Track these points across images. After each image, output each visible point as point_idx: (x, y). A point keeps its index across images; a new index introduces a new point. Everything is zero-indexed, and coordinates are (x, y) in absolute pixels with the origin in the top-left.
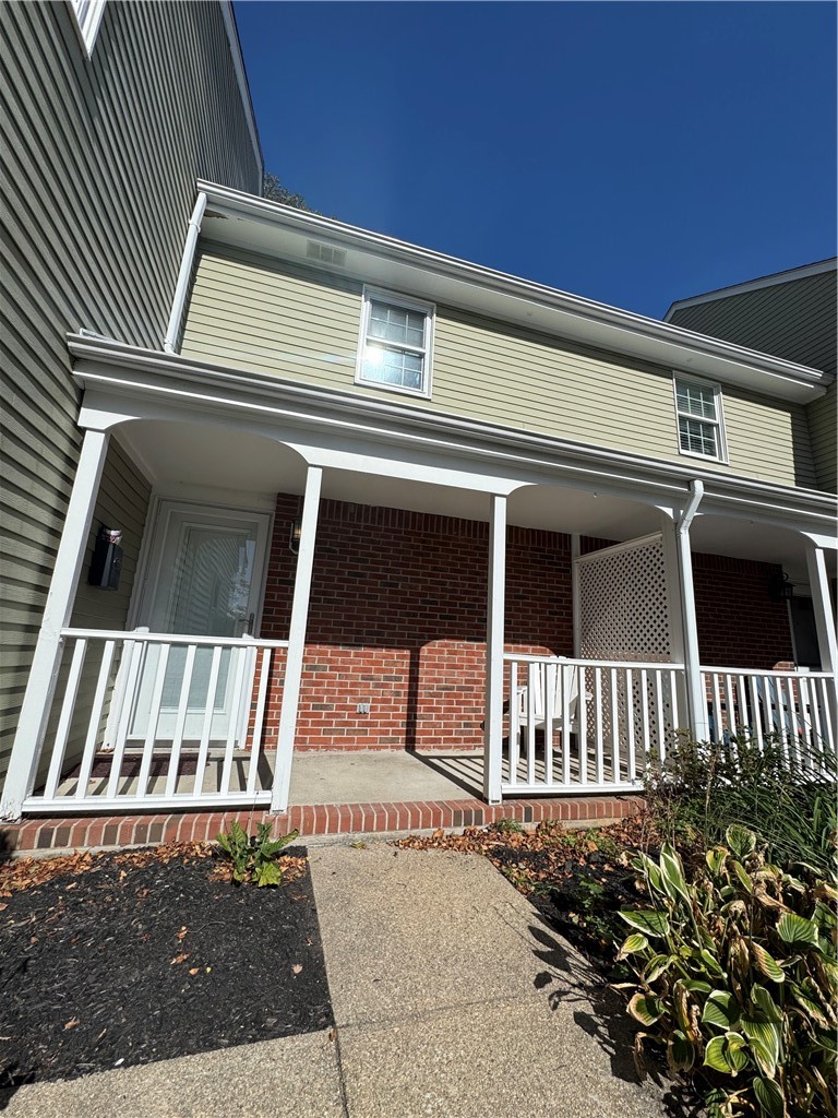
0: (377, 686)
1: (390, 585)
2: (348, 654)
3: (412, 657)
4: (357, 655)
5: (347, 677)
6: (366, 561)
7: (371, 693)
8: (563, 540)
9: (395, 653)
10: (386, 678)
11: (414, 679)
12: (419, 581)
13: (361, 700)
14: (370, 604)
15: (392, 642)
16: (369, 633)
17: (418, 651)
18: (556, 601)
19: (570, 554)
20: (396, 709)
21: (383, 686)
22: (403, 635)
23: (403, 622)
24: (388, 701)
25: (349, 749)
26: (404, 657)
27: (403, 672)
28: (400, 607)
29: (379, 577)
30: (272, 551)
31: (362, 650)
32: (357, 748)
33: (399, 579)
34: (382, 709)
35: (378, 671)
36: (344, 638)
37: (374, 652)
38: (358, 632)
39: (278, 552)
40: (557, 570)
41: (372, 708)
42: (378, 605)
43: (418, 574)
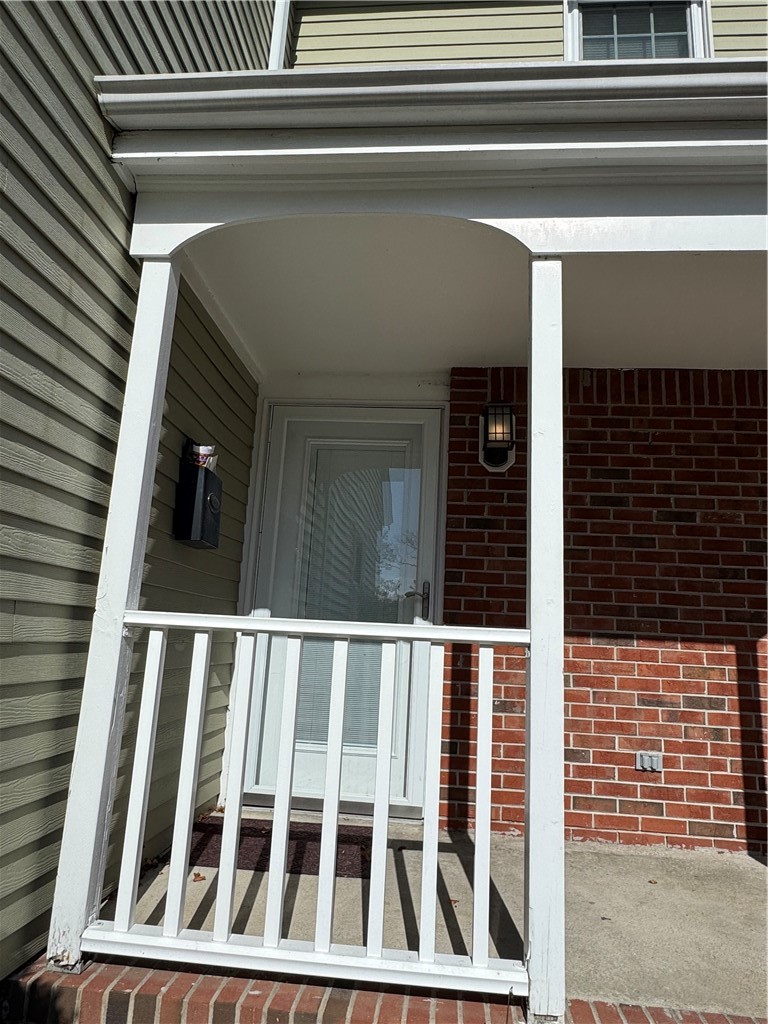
0: (672, 716)
1: (678, 517)
2: (607, 654)
3: (740, 660)
4: (624, 655)
5: (609, 698)
6: (624, 475)
7: (661, 731)
9: (703, 651)
10: (690, 702)
11: (749, 705)
12: (737, 505)
13: (642, 745)
14: (642, 556)
15: (696, 629)
16: (643, 613)
17: (753, 647)
20: (720, 766)
21: (685, 717)
22: (716, 615)
23: (713, 588)
24: (699, 748)
25: (629, 840)
26: (723, 659)
27: (723, 689)
28: (702, 559)
29: (654, 503)
30: (451, 471)
31: (635, 646)
32: (644, 841)
33: (695, 504)
34: (689, 764)
35: (671, 686)
36: (597, 624)
37: (660, 649)
38: (623, 611)
39: (460, 471)
41: (667, 762)
42: (658, 558)
43: (733, 491)
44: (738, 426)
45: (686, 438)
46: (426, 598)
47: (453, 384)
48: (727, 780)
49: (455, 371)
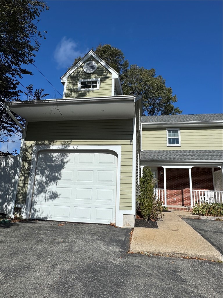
1: (177, 180)
4: (173, 191)
5: (171, 194)
7: (176, 197)
8: (211, 169)
10: (178, 195)
11: (182, 195)
17: (183, 190)
18: (209, 181)
19: (212, 172)
22: (180, 188)
25: (173, 205)
30: (158, 176)
34: (178, 199)
35: (176, 193)
37: (176, 190)
38: (173, 188)
40: (209, 175)
42: (175, 183)
43: (182, 178)
47: (158, 168)
48: (181, 200)
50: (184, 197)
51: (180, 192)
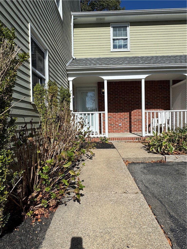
0: (122, 120)
1: (123, 99)
2: (116, 114)
3: (129, 114)
4: (118, 114)
5: (116, 119)
6: (118, 94)
7: (121, 122)
8: (167, 82)
9: (126, 113)
10: (124, 119)
11: (130, 118)
12: (130, 97)
13: (119, 123)
14: (119, 104)
15: (125, 111)
16: (120, 110)
17: (131, 112)
18: (165, 98)
19: (169, 85)
20: (127, 125)
21: (124, 120)
22: (127, 109)
23: (127, 106)
24: (125, 123)
25: (118, 132)
26: (128, 114)
27: (128, 117)
28: (126, 103)
29: (121, 97)
30: (98, 95)
33: (125, 97)
34: (124, 125)
35: (122, 117)
36: (115, 111)
37: (121, 113)
38: (118, 110)
39: (99, 95)
40: (166, 90)
41: (122, 125)
42: (121, 103)
43: (130, 96)
44: (130, 88)
45: (125, 90)
46: (96, 110)
47: (98, 84)
48: (128, 126)
49: (98, 83)
50: (132, 121)
51: (127, 114)
